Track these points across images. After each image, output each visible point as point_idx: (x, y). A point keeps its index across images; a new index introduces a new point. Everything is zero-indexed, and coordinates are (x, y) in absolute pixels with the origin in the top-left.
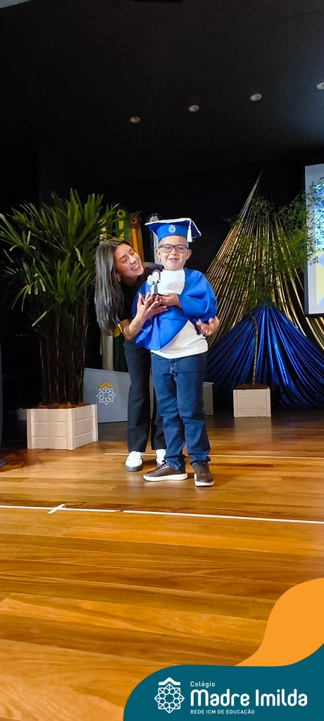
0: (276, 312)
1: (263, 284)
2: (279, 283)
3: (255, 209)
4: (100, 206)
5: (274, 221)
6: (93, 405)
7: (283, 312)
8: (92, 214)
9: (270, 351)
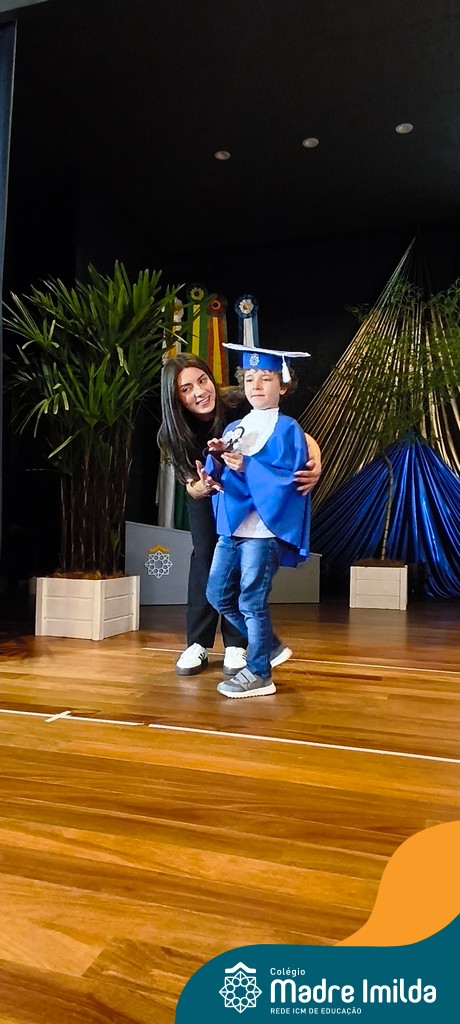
6: (134, 577)
8: (144, 300)
9: (414, 509)
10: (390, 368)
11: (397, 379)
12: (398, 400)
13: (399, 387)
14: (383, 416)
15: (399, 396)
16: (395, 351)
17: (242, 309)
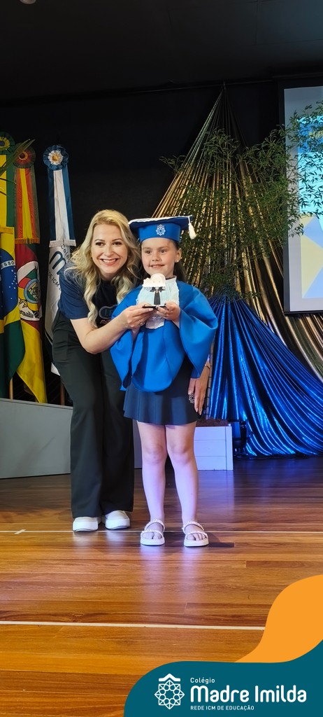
0: (242, 309)
1: (222, 263)
2: (245, 263)
3: (210, 148)
5: (239, 166)
7: (251, 307)
9: (233, 367)
17: (51, 160)
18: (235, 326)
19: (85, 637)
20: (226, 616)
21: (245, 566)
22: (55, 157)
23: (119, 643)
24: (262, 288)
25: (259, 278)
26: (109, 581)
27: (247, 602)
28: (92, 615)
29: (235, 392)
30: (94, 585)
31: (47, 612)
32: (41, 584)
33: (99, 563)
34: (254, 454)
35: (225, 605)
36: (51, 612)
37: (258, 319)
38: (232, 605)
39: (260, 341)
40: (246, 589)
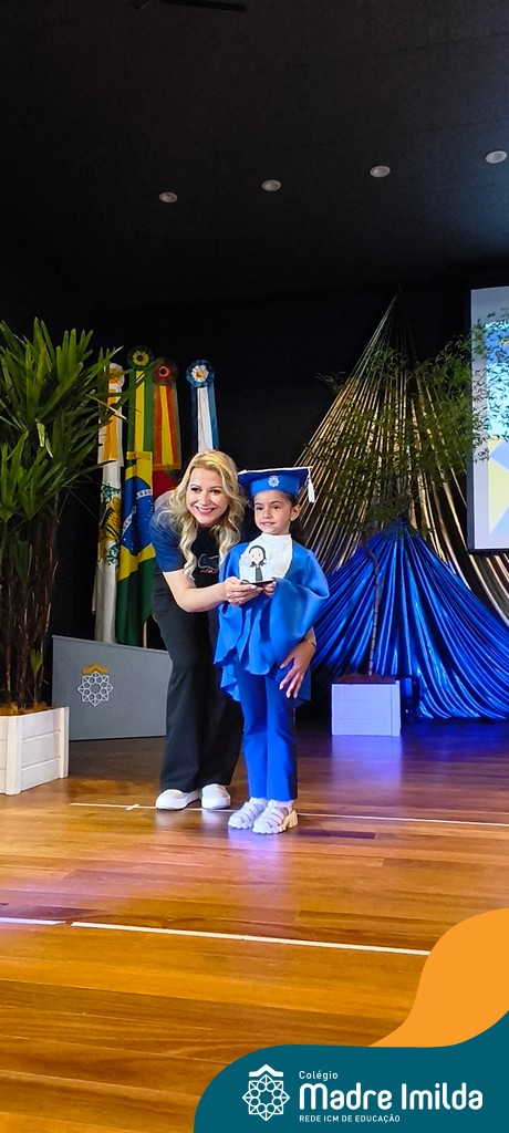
0: (417, 545)
1: (394, 495)
2: (423, 493)
4: (88, 349)
6: (62, 709)
7: (429, 543)
8: (71, 366)
9: (405, 613)
10: (372, 447)
11: (380, 459)
12: (382, 485)
13: (383, 469)
14: (365, 503)
15: (383, 479)
16: (377, 428)
17: (195, 376)
18: (409, 565)
19: (171, 948)
20: (341, 930)
21: (381, 865)
22: (199, 373)
23: (207, 957)
24: (441, 521)
25: (438, 509)
26: (217, 877)
27: (371, 912)
28: (183, 920)
29: (408, 643)
30: (198, 881)
31: (135, 913)
32: (139, 876)
33: (213, 852)
34: (430, 715)
35: (344, 916)
36: (141, 914)
37: (437, 556)
38: (353, 916)
39: (438, 583)
40: (374, 896)
